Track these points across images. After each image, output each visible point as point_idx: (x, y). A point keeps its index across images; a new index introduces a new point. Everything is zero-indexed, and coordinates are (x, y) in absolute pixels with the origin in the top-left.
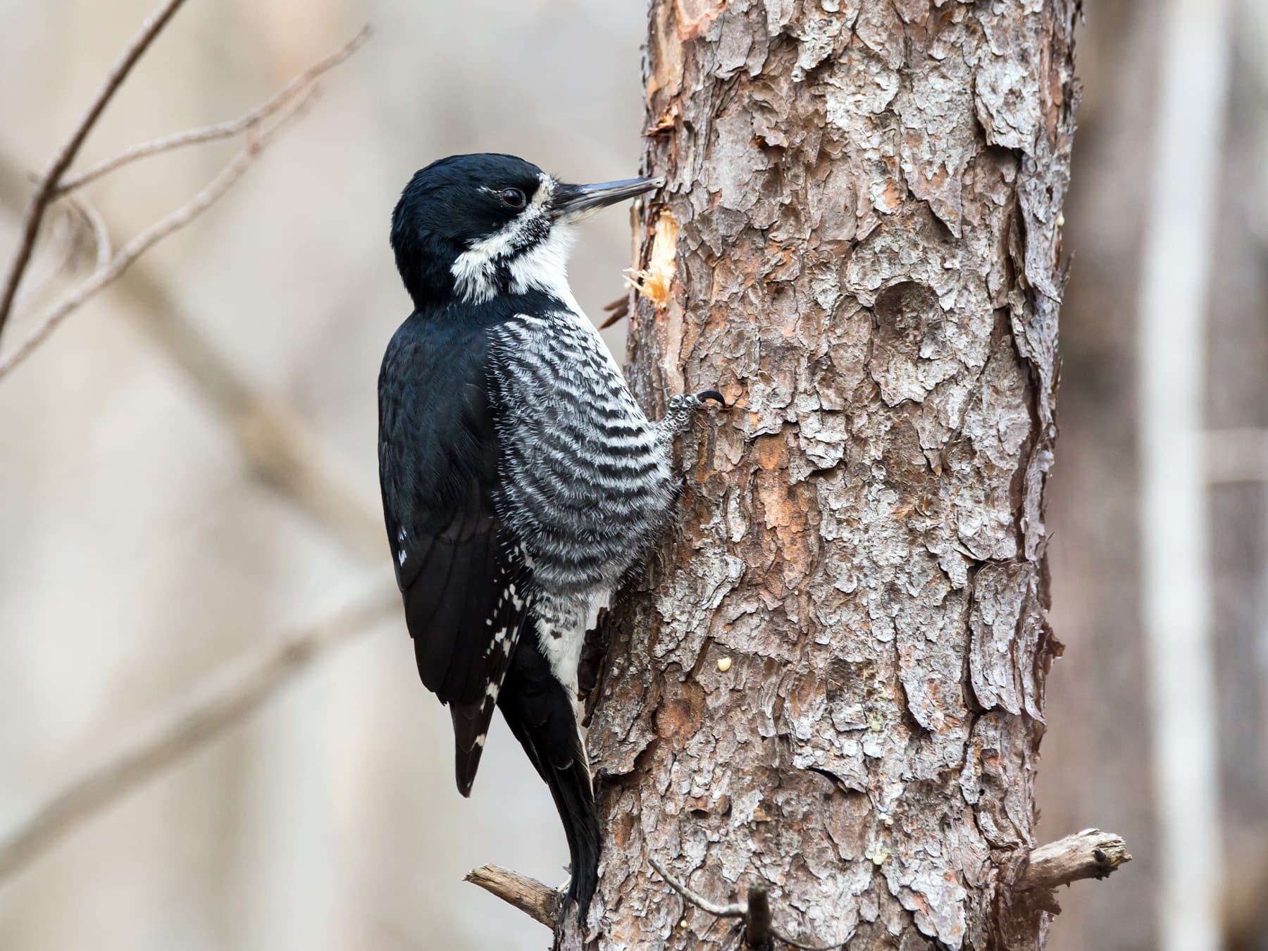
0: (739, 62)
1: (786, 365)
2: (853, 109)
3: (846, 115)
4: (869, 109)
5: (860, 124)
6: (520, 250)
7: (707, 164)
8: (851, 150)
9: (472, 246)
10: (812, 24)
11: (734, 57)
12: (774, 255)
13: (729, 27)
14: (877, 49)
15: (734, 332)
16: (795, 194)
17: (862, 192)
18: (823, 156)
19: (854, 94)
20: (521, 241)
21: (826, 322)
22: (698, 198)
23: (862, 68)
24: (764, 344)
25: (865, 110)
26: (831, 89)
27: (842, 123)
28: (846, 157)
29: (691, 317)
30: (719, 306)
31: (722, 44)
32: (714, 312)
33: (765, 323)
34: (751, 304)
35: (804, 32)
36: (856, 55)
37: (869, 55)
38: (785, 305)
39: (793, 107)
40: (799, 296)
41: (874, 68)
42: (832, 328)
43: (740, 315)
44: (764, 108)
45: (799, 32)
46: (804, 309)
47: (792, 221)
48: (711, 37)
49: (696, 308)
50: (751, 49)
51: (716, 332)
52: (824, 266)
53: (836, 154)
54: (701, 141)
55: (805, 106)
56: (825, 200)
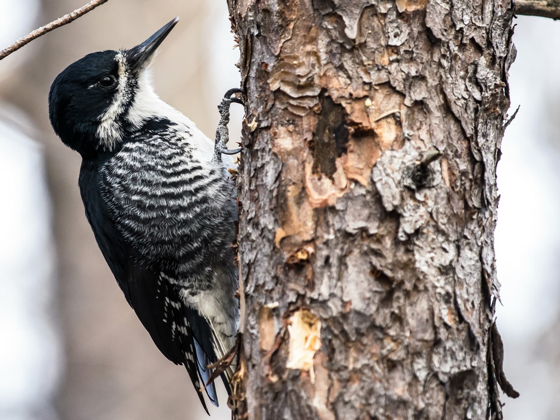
0: (362, 224)
1: (400, 412)
2: (430, 261)
3: (425, 264)
4: (439, 262)
5: (434, 271)
6: (128, 105)
7: (339, 284)
8: (429, 286)
9: (102, 120)
10: (409, 207)
11: (356, 221)
12: (390, 345)
13: (352, 203)
14: (443, 227)
15: (367, 388)
16: (399, 308)
17: (436, 312)
18: (415, 287)
19: (430, 252)
20: (125, 100)
21: (421, 389)
22: (334, 304)
23: (435, 237)
24: (388, 398)
25: (436, 263)
26: (416, 248)
27: (424, 268)
28: (426, 289)
29: (334, 376)
30: (355, 371)
31: (348, 212)
32: (352, 374)
33: (386, 385)
34: (376, 372)
35: (404, 210)
36: (431, 229)
37: (438, 230)
38: (397, 375)
39: (395, 255)
40: (405, 371)
41: (441, 239)
42: (424, 392)
43: (369, 378)
44: (378, 254)
45: (402, 210)
46: (408, 378)
47: (397, 324)
48: (339, 207)
49: (338, 371)
50: (369, 217)
51: (355, 386)
52: (418, 354)
53: (421, 287)
54: (334, 269)
55: (402, 256)
56: (415, 314)
